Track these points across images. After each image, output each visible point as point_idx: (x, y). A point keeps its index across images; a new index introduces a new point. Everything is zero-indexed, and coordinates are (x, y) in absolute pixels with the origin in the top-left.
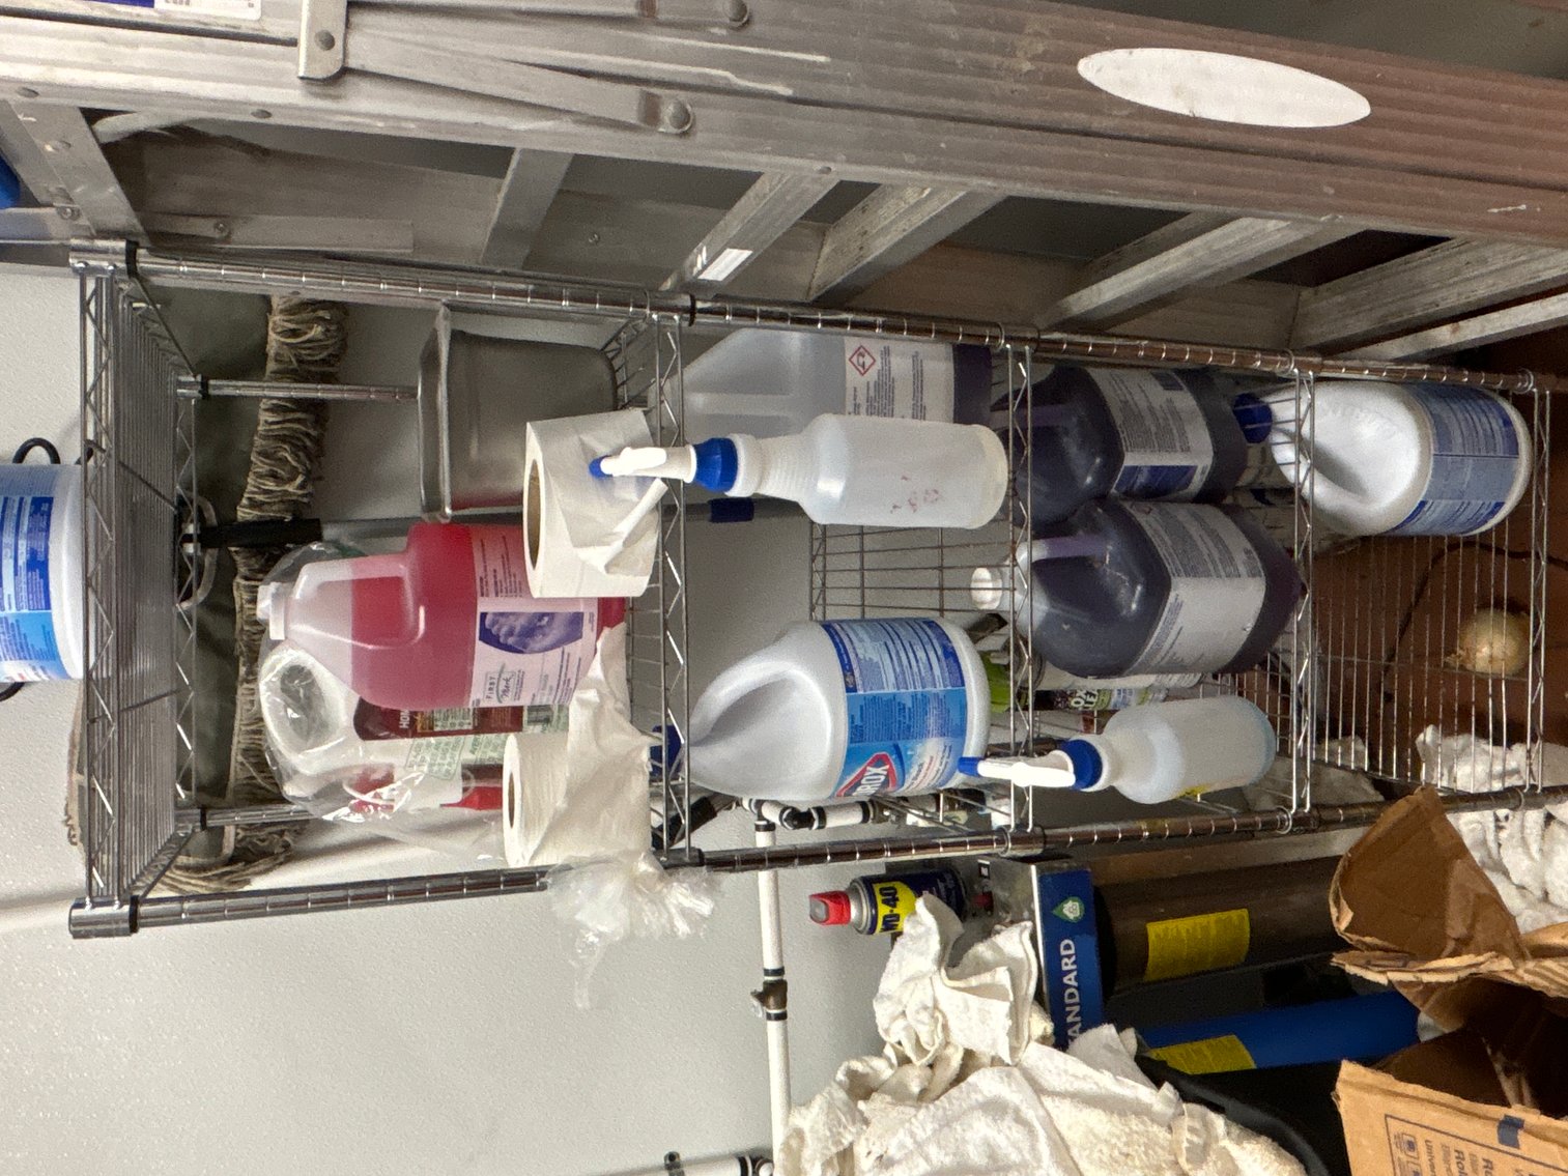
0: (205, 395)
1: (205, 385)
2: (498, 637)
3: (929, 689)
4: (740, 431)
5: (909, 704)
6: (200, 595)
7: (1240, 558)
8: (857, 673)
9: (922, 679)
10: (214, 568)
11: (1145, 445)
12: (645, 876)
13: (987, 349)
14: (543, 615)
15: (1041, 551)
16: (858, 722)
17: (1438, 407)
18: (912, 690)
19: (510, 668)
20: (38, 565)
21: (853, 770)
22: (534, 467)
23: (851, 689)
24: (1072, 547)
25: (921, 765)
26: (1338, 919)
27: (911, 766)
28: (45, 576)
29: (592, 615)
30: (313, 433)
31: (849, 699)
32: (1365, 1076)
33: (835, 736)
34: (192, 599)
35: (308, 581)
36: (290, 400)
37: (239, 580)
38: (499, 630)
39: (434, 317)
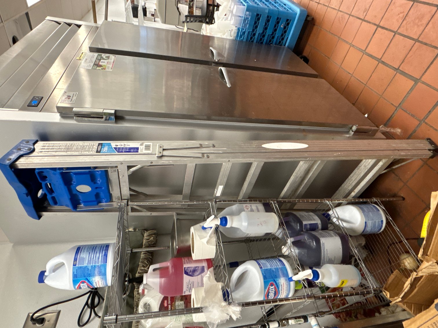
0: (132, 252)
1: (132, 250)
2: (188, 273)
3: (278, 267)
4: (227, 215)
5: (274, 270)
6: (128, 293)
7: (333, 234)
8: (261, 265)
9: (276, 265)
10: (131, 288)
11: (306, 220)
12: (224, 306)
13: (269, 203)
14: (196, 267)
15: (292, 239)
16: (264, 275)
17: (360, 206)
18: (274, 267)
19: (191, 281)
20: (106, 255)
21: (267, 287)
22: (193, 233)
23: (261, 268)
24: (298, 238)
25: (282, 285)
26: (386, 295)
27: (279, 286)
28: (107, 257)
29: (206, 266)
30: (151, 257)
31: (261, 270)
32: (408, 322)
33: (260, 278)
34: (126, 294)
35: (151, 268)
36: (146, 251)
37: (135, 289)
38: (188, 271)
39: (174, 217)
